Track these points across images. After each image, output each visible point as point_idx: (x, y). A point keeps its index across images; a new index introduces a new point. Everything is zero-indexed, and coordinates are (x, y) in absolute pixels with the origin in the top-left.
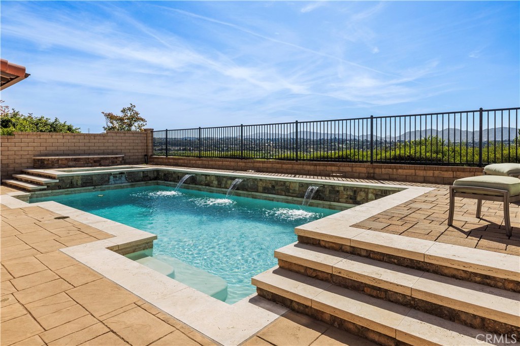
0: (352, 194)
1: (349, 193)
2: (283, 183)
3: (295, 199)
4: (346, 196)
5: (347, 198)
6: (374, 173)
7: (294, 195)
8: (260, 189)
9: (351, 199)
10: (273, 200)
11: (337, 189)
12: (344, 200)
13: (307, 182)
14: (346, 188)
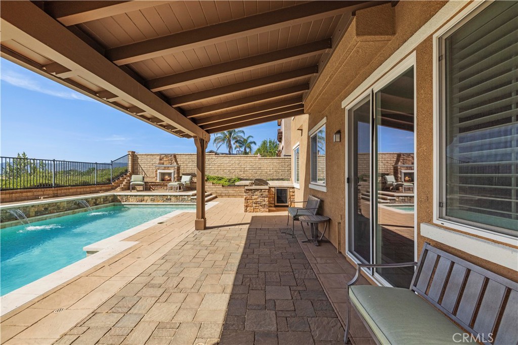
2: (54, 204)
3: (66, 212)
8: (32, 214)
10: (46, 219)
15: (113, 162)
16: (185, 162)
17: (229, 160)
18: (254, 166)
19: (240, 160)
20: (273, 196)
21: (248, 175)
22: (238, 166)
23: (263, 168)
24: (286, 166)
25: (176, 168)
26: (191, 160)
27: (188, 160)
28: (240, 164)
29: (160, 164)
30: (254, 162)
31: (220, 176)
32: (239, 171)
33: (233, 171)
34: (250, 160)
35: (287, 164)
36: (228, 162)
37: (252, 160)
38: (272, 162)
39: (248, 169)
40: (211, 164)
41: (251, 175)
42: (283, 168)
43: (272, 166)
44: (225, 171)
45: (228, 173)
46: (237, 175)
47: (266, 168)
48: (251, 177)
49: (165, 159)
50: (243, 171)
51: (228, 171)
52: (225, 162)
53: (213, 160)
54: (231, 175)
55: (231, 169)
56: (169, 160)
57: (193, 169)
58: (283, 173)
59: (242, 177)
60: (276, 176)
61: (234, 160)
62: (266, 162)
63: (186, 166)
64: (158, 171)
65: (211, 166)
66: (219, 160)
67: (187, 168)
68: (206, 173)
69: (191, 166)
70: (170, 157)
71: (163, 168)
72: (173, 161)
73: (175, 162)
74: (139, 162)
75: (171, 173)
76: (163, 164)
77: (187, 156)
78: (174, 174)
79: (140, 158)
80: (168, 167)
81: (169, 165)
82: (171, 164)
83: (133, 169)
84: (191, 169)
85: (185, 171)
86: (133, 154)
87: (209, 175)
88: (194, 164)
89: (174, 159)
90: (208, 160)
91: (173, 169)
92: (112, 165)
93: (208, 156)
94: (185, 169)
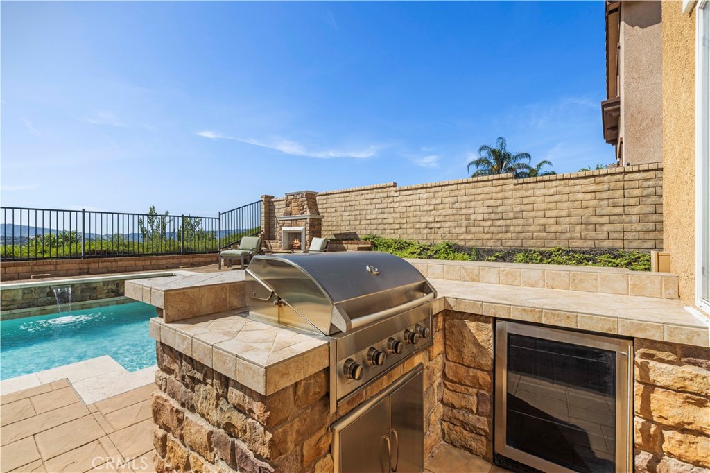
0: (114, 287)
1: (110, 287)
4: (107, 291)
5: (108, 292)
6: (88, 269)
7: (11, 307)
9: (112, 292)
11: (95, 285)
12: (104, 296)
13: (41, 286)
14: (105, 283)
15: (222, 214)
16: (339, 209)
17: (425, 196)
18: (500, 209)
19: (456, 193)
20: (484, 377)
21: (478, 236)
22: (449, 212)
23: (531, 214)
24: (633, 201)
25: (308, 220)
26: (348, 204)
27: (343, 204)
28: (457, 205)
29: (286, 213)
30: (500, 195)
31: (405, 238)
32: (453, 224)
33: (438, 225)
34: (487, 190)
35: (637, 192)
36: (424, 202)
37: (493, 189)
38: (567, 189)
39: (480, 217)
40: (387, 210)
41: (488, 236)
42: (620, 210)
43: (566, 205)
44: (418, 226)
45: (425, 231)
46: (448, 236)
47: (540, 214)
48: (491, 243)
49: (293, 204)
50: (464, 223)
51: (423, 225)
52: (418, 202)
53: (391, 200)
54: (432, 237)
55: (431, 219)
56: (298, 205)
57: (352, 223)
58: (619, 227)
59: (462, 243)
60: (586, 239)
61: (440, 194)
62: (543, 192)
63: (340, 218)
64: (283, 229)
65: (385, 216)
66: (404, 198)
67: (342, 221)
68: (375, 232)
69: (348, 218)
70: (300, 200)
71: (289, 222)
72: (305, 207)
73: (308, 210)
74: (276, 214)
75: (300, 233)
76: (291, 214)
77: (342, 195)
78: (306, 235)
79: (277, 207)
80: (297, 220)
81: (299, 217)
82: (302, 213)
83: (267, 226)
84: (348, 223)
85: (338, 228)
86: (267, 199)
87: (381, 236)
88: (354, 213)
89: (306, 202)
90: (379, 201)
91: (304, 223)
92: (219, 219)
93: (380, 190)
94: (338, 224)
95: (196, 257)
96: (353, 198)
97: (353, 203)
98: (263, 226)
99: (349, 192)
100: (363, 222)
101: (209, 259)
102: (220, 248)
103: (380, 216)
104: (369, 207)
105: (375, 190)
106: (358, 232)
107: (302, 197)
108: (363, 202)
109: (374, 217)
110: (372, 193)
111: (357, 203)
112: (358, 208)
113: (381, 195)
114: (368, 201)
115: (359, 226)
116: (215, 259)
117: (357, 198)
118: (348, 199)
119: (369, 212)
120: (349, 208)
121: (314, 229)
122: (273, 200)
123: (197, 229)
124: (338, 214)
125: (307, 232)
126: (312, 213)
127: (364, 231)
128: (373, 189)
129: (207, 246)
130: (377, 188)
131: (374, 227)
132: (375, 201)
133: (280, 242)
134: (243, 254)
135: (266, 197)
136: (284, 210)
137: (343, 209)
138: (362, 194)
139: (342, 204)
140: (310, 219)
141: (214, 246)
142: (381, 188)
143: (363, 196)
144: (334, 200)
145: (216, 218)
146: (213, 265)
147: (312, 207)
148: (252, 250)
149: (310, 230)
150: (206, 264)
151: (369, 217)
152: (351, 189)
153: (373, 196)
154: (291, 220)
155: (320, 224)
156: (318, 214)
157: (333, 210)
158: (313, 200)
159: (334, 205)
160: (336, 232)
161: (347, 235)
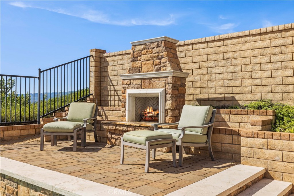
15: (43, 71)
16: (206, 64)
25: (170, 80)
26: (221, 56)
27: (214, 57)
29: (132, 70)
49: (143, 57)
56: (152, 58)
57: (227, 83)
63: (207, 77)
64: (129, 91)
67: (211, 80)
68: (270, 96)
69: (221, 76)
70: (156, 50)
71: (139, 82)
72: (163, 60)
73: (168, 65)
74: (109, 73)
75: (158, 98)
76: (140, 71)
77: (211, 45)
78: (166, 101)
79: (110, 64)
80: (151, 79)
81: (153, 74)
82: (159, 69)
83: (98, 89)
84: (221, 83)
85: (204, 91)
86: (98, 54)
87: (283, 102)
88: (231, 69)
89: (165, 53)
90: (277, 50)
91: (162, 84)
92: (39, 78)
93: (279, 35)
94: (204, 85)
95: (8, 129)
96: (229, 48)
97: (230, 55)
98: (92, 89)
99: (223, 40)
100: (246, 82)
101: (24, 132)
102: (39, 117)
103: (280, 73)
104: (258, 60)
105: (269, 35)
106: (237, 97)
107: (158, 46)
108: (248, 53)
109: (267, 74)
110: (264, 40)
111: (237, 54)
112: (239, 61)
113: (281, 42)
114: (257, 52)
115: (240, 88)
116: (32, 132)
117: (237, 48)
118: (221, 49)
119: (258, 67)
120: (223, 62)
121: (176, 92)
122: (105, 55)
123: (10, 92)
124: (205, 71)
125: (168, 96)
126: (173, 68)
127: (249, 96)
128: (266, 33)
129: (23, 113)
130: (273, 32)
131: (268, 89)
132: (268, 51)
133: (123, 109)
134: (75, 128)
135: (97, 51)
136: (128, 66)
137: (212, 64)
138: (245, 42)
139: (210, 57)
140: (173, 77)
141: (32, 114)
142: (280, 31)
143: (248, 45)
144: (197, 52)
145: (34, 78)
146: (31, 141)
147: (173, 60)
148: (85, 122)
149: (172, 93)
150: (21, 138)
151: (258, 75)
152: (226, 36)
153: (265, 44)
154: (142, 79)
155: (183, 85)
156: (181, 70)
157: (196, 66)
158: (173, 51)
159: (197, 59)
160: (200, 97)
161: (219, 101)
